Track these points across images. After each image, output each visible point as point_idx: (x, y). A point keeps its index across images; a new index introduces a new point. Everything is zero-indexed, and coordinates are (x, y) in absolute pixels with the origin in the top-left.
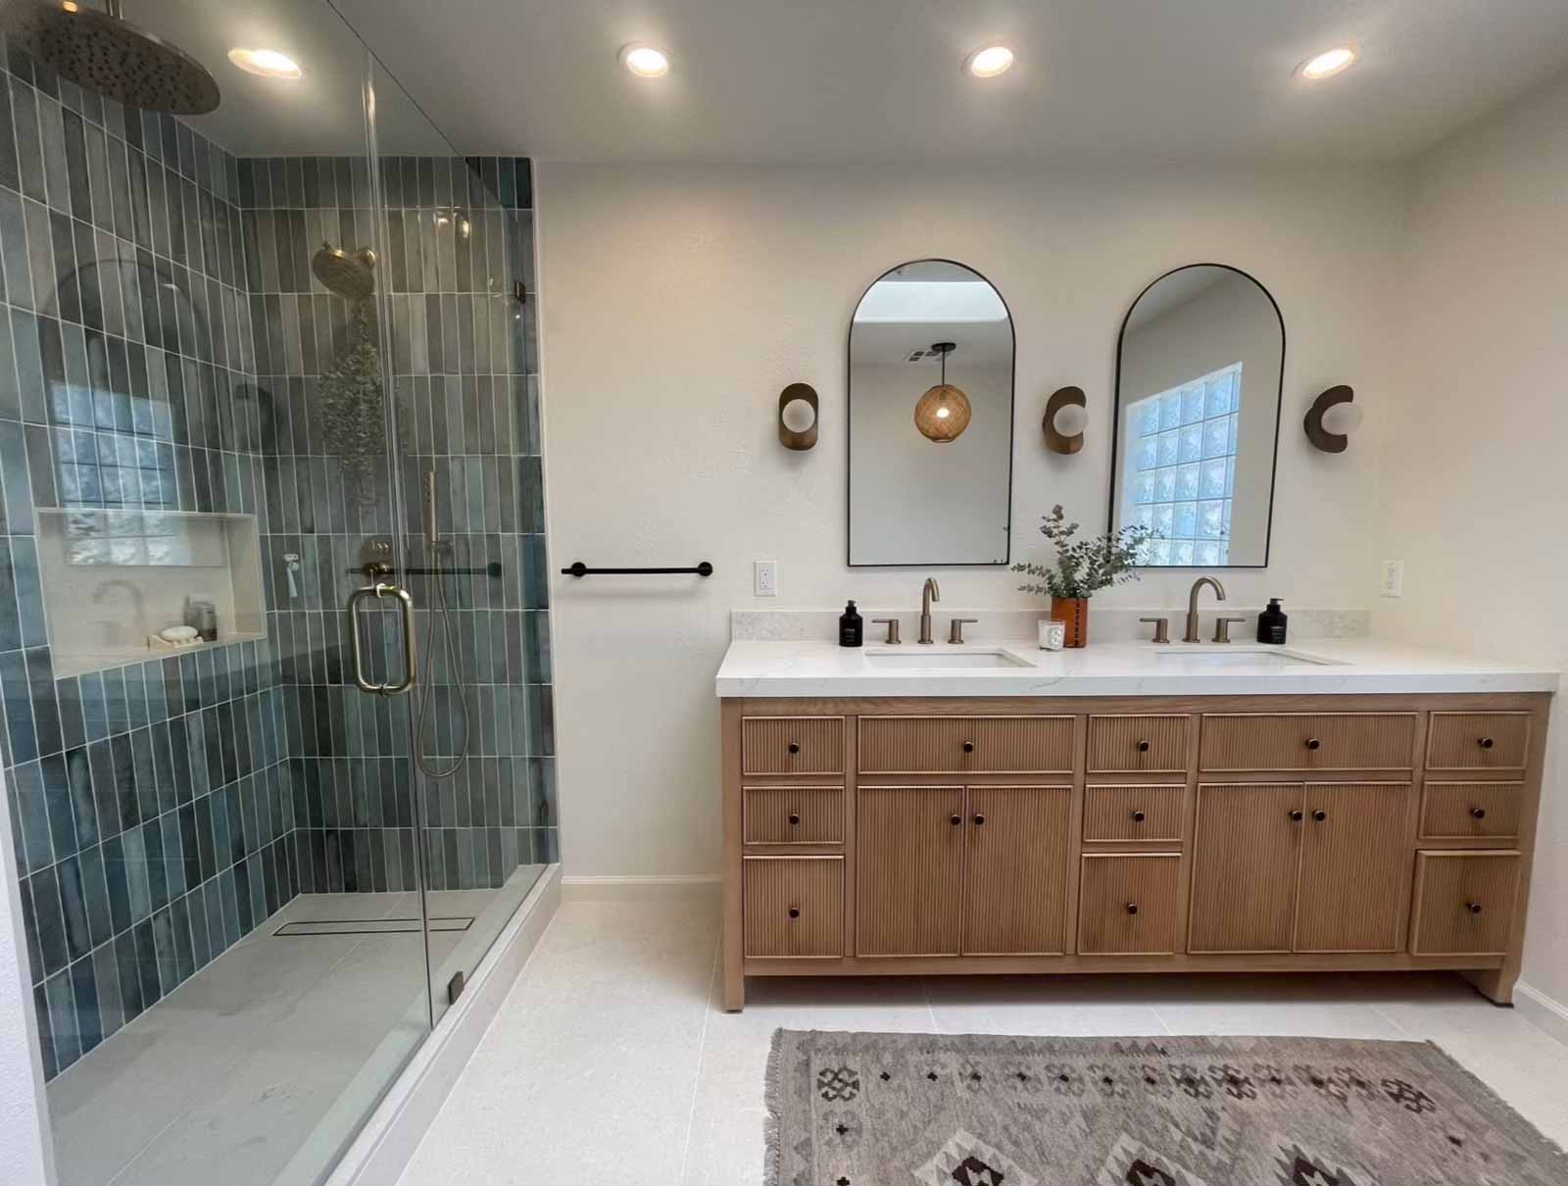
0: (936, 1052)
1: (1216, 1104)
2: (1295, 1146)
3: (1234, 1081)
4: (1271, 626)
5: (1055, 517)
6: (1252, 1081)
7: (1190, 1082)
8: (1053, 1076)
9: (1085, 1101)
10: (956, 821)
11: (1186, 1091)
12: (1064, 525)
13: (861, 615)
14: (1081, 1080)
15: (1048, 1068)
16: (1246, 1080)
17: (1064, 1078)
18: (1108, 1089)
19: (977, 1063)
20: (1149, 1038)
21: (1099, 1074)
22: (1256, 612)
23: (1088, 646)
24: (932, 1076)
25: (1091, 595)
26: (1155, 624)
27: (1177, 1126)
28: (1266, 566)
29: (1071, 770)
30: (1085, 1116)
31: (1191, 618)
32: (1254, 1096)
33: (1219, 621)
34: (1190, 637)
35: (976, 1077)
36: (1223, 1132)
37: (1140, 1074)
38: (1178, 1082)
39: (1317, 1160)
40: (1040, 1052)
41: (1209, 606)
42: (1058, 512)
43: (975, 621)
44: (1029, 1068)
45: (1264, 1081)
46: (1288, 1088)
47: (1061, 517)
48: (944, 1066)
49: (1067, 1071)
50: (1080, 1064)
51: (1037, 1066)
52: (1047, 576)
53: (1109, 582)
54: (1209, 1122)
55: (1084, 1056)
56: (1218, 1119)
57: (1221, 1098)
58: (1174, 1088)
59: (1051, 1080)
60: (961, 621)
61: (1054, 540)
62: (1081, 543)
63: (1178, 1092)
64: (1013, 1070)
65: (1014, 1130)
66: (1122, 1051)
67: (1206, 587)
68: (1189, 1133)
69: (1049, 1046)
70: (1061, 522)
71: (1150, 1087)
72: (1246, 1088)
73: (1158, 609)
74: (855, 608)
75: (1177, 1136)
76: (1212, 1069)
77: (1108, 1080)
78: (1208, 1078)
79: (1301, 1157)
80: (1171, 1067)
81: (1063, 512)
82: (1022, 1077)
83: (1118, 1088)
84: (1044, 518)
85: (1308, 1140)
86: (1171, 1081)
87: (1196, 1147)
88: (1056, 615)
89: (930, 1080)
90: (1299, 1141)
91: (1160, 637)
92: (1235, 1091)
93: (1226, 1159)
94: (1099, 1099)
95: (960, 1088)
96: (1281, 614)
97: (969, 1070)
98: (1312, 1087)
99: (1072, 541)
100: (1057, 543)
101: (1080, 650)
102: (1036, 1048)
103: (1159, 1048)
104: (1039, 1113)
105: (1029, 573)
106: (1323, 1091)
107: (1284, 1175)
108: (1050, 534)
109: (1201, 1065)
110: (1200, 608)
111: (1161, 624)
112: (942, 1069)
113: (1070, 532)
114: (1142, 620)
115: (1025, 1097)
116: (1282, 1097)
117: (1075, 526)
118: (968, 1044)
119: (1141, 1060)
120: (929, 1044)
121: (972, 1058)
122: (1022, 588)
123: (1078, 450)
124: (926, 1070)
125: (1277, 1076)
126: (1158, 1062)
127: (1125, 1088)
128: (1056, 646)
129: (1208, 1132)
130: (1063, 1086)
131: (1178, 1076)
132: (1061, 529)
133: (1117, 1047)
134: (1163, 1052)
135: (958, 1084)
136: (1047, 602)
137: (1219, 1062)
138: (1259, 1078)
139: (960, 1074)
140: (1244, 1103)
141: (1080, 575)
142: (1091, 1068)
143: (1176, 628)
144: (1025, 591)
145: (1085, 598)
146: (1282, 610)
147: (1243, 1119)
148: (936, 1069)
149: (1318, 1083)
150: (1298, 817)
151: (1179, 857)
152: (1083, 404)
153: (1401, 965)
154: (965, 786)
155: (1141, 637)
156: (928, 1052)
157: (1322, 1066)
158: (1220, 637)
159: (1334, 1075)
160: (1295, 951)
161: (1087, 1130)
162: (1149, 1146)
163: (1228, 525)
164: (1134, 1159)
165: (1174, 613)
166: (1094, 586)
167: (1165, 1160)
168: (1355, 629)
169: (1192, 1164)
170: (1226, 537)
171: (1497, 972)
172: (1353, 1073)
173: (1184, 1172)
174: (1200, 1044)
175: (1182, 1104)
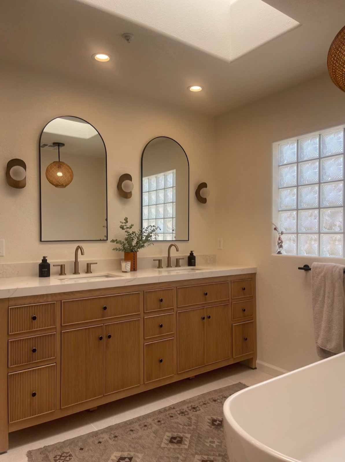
0: (99, 435)
1: (190, 415)
2: (211, 417)
3: (194, 408)
4: (191, 261)
5: (125, 221)
6: (199, 406)
7: (182, 413)
8: (142, 427)
9: (153, 429)
10: (101, 339)
11: (182, 415)
12: (129, 225)
13: (50, 263)
14: (151, 424)
15: (140, 425)
16: (197, 407)
17: (145, 426)
18: (159, 423)
19: (115, 433)
20: (169, 406)
21: (156, 421)
22: (187, 256)
23: (137, 271)
24: (100, 442)
25: (138, 251)
26: (158, 261)
27: (181, 424)
28: (189, 240)
30: (154, 433)
31: (169, 258)
32: (200, 410)
33: (177, 259)
34: (169, 266)
35: (116, 437)
36: (193, 421)
37: (168, 416)
38: (179, 414)
39: (217, 418)
40: (136, 422)
41: (174, 254)
42: (126, 220)
43: (97, 263)
44: (133, 427)
45: (202, 405)
46: (208, 405)
47: (127, 222)
48: (103, 438)
49: (146, 424)
50: (150, 420)
51: (136, 426)
52: (122, 244)
53: (143, 246)
54: (189, 420)
55: (150, 418)
56: (192, 419)
57: (192, 414)
58: (178, 416)
59: (141, 428)
60: (91, 264)
61: (124, 231)
62: (133, 232)
63: (180, 417)
64: (128, 430)
65: (133, 445)
66: (162, 412)
67: (173, 247)
68: (184, 425)
69: (138, 419)
70: (127, 224)
71: (171, 418)
72: (198, 409)
73: (158, 256)
74: (46, 260)
75: (181, 427)
76: (188, 407)
77: (159, 421)
78: (187, 410)
79: (213, 419)
80: (176, 411)
81: (128, 220)
82: (132, 430)
83: (162, 422)
84: (121, 222)
85: (214, 415)
86: (178, 415)
87: (187, 428)
88: (126, 259)
89: (99, 444)
90: (212, 416)
91: (160, 266)
92: (195, 410)
93: (195, 427)
94: (157, 427)
95: (111, 442)
96: (194, 256)
97: (113, 436)
98: (214, 402)
99: (131, 231)
100: (126, 232)
101: (135, 272)
102: (134, 422)
103: (172, 407)
104: (140, 438)
105: (116, 243)
106: (217, 402)
107: (210, 425)
108: (123, 229)
109: (185, 408)
110: (171, 255)
111: (160, 261)
112: (103, 439)
113: (131, 228)
114: (154, 260)
115: (134, 435)
116: (207, 407)
117: (132, 225)
118: (110, 429)
119: (167, 413)
120: (95, 434)
121: (112, 432)
122: (114, 249)
123: (130, 198)
124: (97, 442)
125: (205, 403)
126: (173, 411)
127: (165, 421)
128: (128, 270)
129: (190, 423)
130: (146, 428)
131: (179, 412)
132: (127, 226)
133: (160, 412)
134: (174, 408)
135: (110, 441)
136: (122, 254)
137: (190, 405)
138: (201, 405)
139: (110, 438)
140: (198, 412)
141: (134, 243)
142: (153, 420)
143: (164, 263)
144: (115, 250)
145: (136, 252)
146: (194, 255)
147: (198, 416)
148: (101, 440)
149: (215, 401)
150: (204, 318)
151: (173, 339)
152: (131, 181)
153: (231, 362)
154: (104, 324)
155: (154, 267)
156: (96, 436)
157: (215, 397)
158: (177, 265)
159: (219, 398)
160: (206, 365)
161: (156, 436)
162: (174, 432)
163: (175, 228)
164: (171, 437)
165: (164, 257)
166: (139, 248)
167: (179, 434)
168: (212, 260)
169: (186, 432)
170: (174, 232)
171: (252, 359)
172: (223, 396)
173: (185, 434)
174: (184, 402)
175: (181, 419)
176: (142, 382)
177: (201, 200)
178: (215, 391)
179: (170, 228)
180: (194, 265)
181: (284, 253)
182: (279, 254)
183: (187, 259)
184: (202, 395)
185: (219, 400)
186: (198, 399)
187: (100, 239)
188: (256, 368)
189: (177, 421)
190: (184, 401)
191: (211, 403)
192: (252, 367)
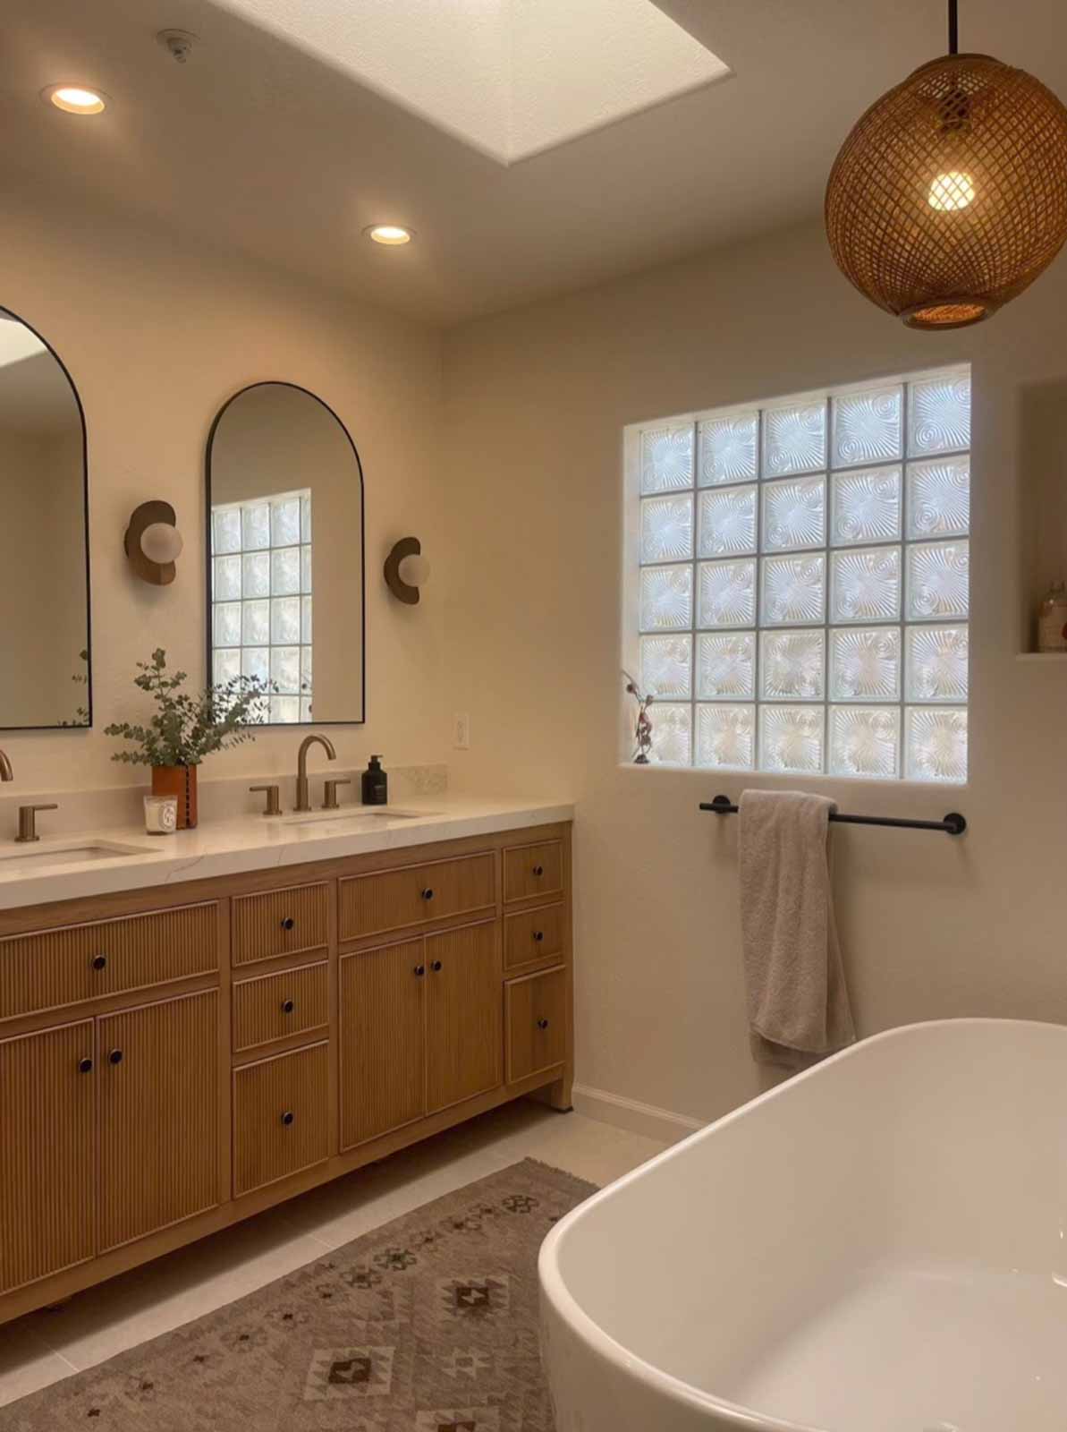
0: (87, 1389)
1: (387, 1283)
2: (453, 1281)
3: (397, 1258)
4: (373, 787)
5: (154, 663)
6: (410, 1250)
7: (361, 1278)
8: (231, 1342)
9: (272, 1344)
10: (86, 1067)
11: (360, 1287)
12: (167, 674)
14: (261, 1330)
15: (223, 1338)
16: (407, 1252)
17: (244, 1338)
18: (289, 1323)
19: (143, 1374)
20: (313, 1262)
21: (277, 1316)
22: (359, 771)
23: (198, 826)
24: (94, 1413)
25: (201, 762)
26: (265, 793)
27: (359, 1318)
28: (364, 722)
29: (216, 968)
30: (275, 1356)
31: (301, 781)
32: (415, 1261)
33: (327, 784)
34: (301, 805)
35: (146, 1386)
36: (398, 1301)
37: (316, 1295)
38: (351, 1284)
39: (470, 1282)
40: (210, 1329)
41: (319, 767)
42: (159, 657)
43: (55, 807)
44: (203, 1349)
45: (420, 1246)
46: (439, 1241)
47: (161, 664)
48: (103, 1397)
49: (244, 1330)
50: (256, 1317)
51: (213, 1342)
52: (145, 741)
53: (217, 745)
54: (386, 1300)
55: (258, 1308)
56: (392, 1294)
57: (389, 1278)
58: (350, 1290)
59: (231, 1348)
60: (34, 809)
61: (152, 694)
62: (180, 697)
63: (353, 1291)
64: (186, 1359)
65: (209, 1409)
66: (293, 1286)
67: (315, 748)
68: (372, 1318)
69: (218, 1318)
70: (162, 671)
71: (328, 1301)
72: (408, 1258)
73: (267, 776)
75: (361, 1324)
76: (376, 1258)
77: (288, 1317)
78: (377, 1268)
79: (459, 1286)
80: (341, 1275)
81: (166, 658)
82: (200, 1359)
83: (299, 1317)
84: (140, 665)
85: (461, 1272)
86: (346, 1286)
87: (380, 1326)
88: (161, 788)
89: (94, 1417)
90: (455, 1276)
91: (272, 809)
92: (399, 1266)
93: (406, 1320)
94: (284, 1337)
95: (133, 1406)
96: (381, 771)
97: (136, 1384)
98: (456, 1231)
99: (173, 694)
100: (157, 697)
101: (193, 831)
102: (204, 1327)
103: (327, 1265)
104: (230, 1380)
105: (126, 736)
106: (464, 1231)
107: (450, 1306)
108: (147, 687)
109: (367, 1260)
110: (310, 770)
111: (272, 792)
112: (103, 1399)
113: (175, 684)
114: (251, 789)
115: (211, 1374)
116: (436, 1250)
117: (181, 676)
118: (123, 1362)
119: (313, 1284)
120: (75, 1386)
121: (134, 1372)
122: (116, 758)
123: (172, 580)
124: (83, 1411)
125: (429, 1237)
126: (327, 1278)
127: (306, 1314)
128: (169, 827)
129: (388, 1309)
130: (245, 1345)
131: (350, 1279)
132: (162, 680)
133: (287, 1284)
134: (331, 1266)
135: (129, 1403)
136: (144, 774)
137: (381, 1249)
138: (416, 1245)
139: (127, 1394)
140: (410, 1271)
141: (186, 733)
142: (268, 1315)
143: (287, 797)
144: (121, 761)
145: (194, 765)
146: (382, 768)
147: (411, 1283)
148: (95, 1404)
149: (459, 1226)
150: (421, 972)
151: (325, 1044)
152: (174, 525)
153: (501, 1098)
154: (94, 1017)
155: (252, 810)
156: (76, 1394)
157: (460, 1212)
158: (329, 802)
159: (470, 1215)
160: (427, 1114)
161: (282, 1367)
162: (340, 1346)
163: (310, 678)
164: (332, 1364)
165: (284, 779)
166: (203, 751)
167: (357, 1349)
168: (437, 784)
169: (380, 1339)
170: (308, 691)
171: (560, 1082)
172: (482, 1206)
173: (376, 1349)
174: (362, 1243)
175: (360, 1300)
176: (226, 1197)
177: (403, 592)
178: (456, 1194)
179: (292, 679)
180: (383, 801)
181: (654, 761)
182: (641, 762)
183: (360, 782)
184: (418, 1211)
185: (472, 1221)
186: (407, 1226)
187: (61, 724)
188: (570, 1109)
189: (342, 1307)
190: (363, 1238)
191: (449, 1235)
192: (559, 1107)
